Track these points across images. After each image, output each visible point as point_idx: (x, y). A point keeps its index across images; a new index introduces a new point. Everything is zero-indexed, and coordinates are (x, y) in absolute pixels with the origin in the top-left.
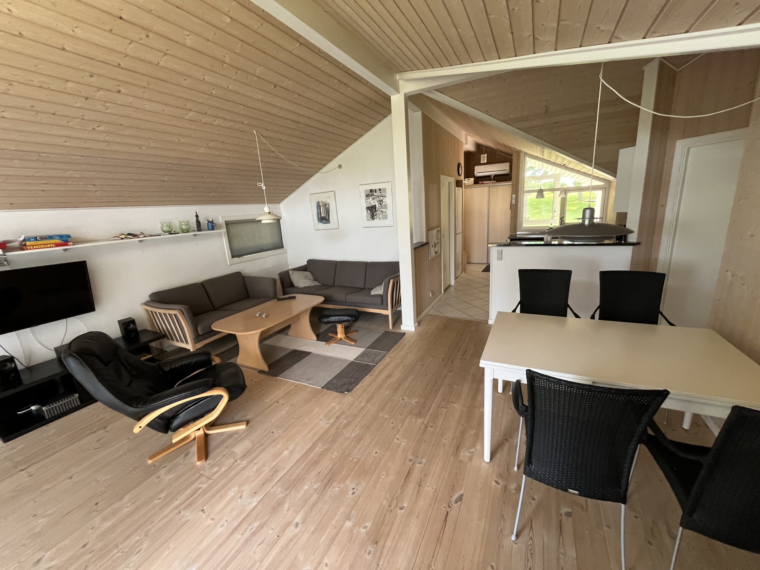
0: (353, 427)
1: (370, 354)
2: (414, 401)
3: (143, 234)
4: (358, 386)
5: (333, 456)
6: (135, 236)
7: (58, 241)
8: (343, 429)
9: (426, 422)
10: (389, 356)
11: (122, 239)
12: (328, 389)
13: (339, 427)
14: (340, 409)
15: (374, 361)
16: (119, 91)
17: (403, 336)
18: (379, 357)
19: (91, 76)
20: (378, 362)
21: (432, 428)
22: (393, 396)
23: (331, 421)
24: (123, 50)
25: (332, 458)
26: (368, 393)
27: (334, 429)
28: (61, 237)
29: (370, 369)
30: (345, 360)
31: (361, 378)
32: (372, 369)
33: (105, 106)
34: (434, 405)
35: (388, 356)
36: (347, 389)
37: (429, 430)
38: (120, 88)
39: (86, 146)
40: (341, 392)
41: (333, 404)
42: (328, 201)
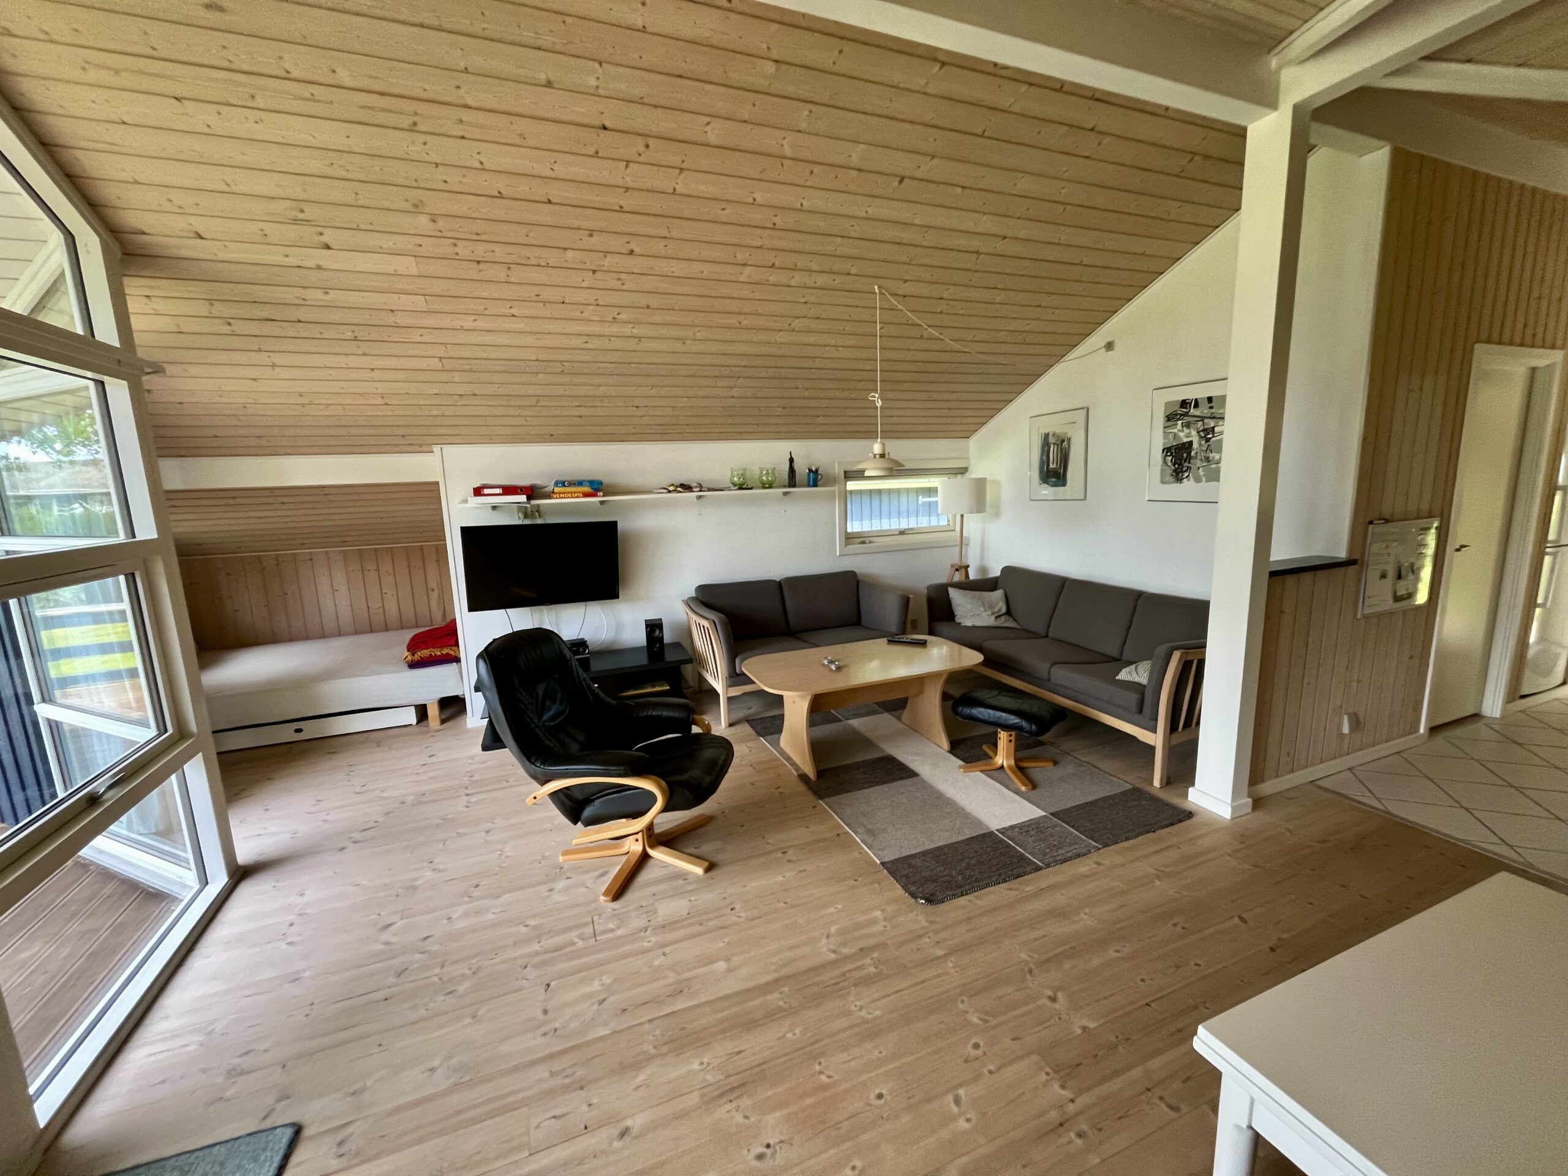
0: (876, 996)
1: (1051, 830)
2: (1079, 1022)
3: (700, 486)
4: (962, 901)
5: (789, 1035)
6: (687, 488)
7: (587, 489)
8: (855, 985)
9: (1071, 1108)
10: (1096, 860)
11: (670, 492)
12: (891, 873)
13: (848, 975)
14: (882, 933)
15: (1045, 854)
16: (631, 252)
17: (1180, 821)
18: (1068, 849)
19: (591, 235)
20: (1057, 863)
21: (1079, 1142)
22: (1030, 972)
23: (845, 951)
24: (619, 182)
25: (784, 1036)
26: (969, 930)
27: (838, 972)
28: (591, 483)
29: (1021, 870)
30: (978, 823)
31: (984, 883)
32: (1025, 874)
33: (619, 279)
34: (1137, 1072)
35: (1095, 856)
36: (932, 895)
37: (1064, 1140)
38: (632, 246)
39: (611, 346)
40: (914, 895)
41: (878, 913)
42: (1070, 432)
